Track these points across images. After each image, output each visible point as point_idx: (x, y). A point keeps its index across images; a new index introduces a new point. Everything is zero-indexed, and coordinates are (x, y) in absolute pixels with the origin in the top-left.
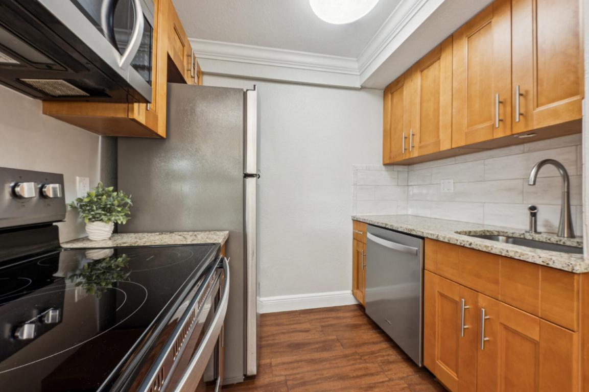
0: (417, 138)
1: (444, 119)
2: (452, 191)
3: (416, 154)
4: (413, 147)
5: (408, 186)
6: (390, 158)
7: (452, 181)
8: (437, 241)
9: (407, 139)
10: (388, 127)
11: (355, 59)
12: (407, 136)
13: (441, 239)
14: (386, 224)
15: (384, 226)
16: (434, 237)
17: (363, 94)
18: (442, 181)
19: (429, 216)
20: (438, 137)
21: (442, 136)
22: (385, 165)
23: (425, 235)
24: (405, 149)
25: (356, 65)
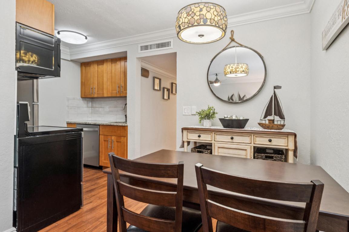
0: (96, 89)
1: (105, 86)
2: (108, 110)
3: (96, 96)
4: (95, 93)
5: (92, 107)
6: (85, 95)
7: (108, 107)
8: (103, 125)
9: (92, 89)
10: (84, 81)
11: (68, 48)
12: (92, 88)
13: (104, 124)
14: (86, 123)
15: (85, 123)
16: (102, 124)
17: (71, 63)
18: (105, 106)
19: (100, 120)
20: (103, 91)
21: (104, 92)
22: (82, 97)
23: (100, 124)
24: (92, 93)
25: (68, 51)
